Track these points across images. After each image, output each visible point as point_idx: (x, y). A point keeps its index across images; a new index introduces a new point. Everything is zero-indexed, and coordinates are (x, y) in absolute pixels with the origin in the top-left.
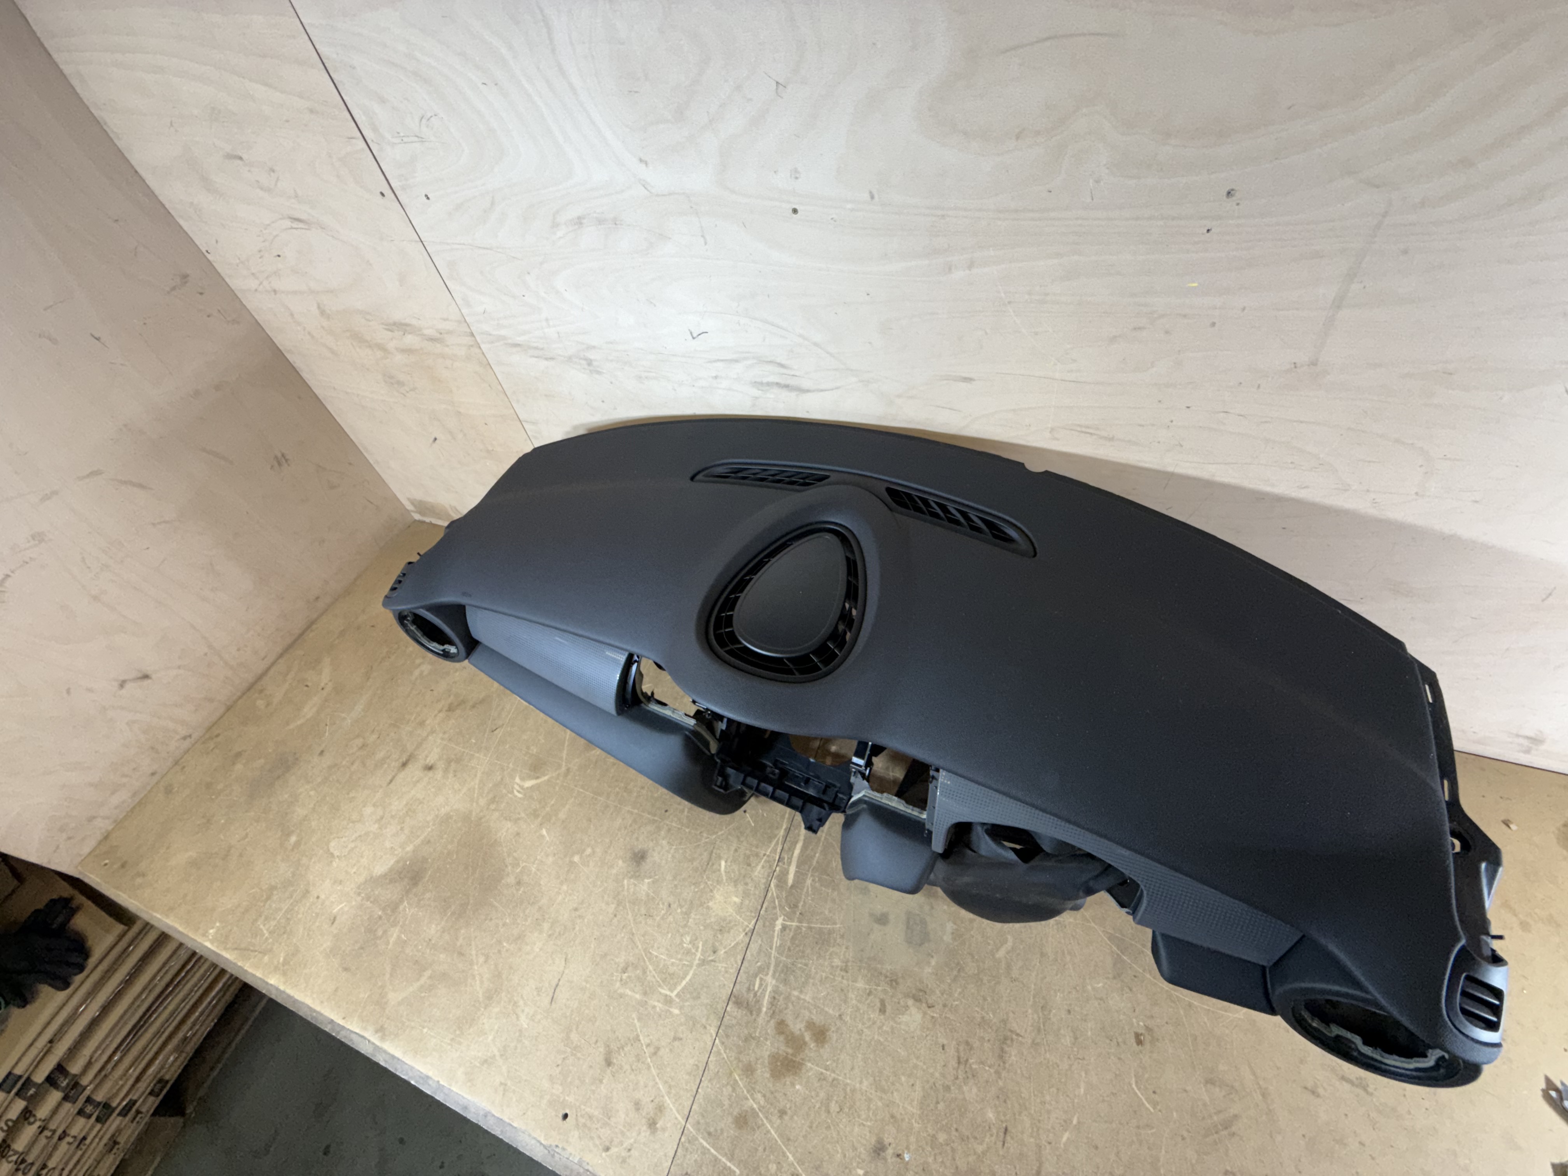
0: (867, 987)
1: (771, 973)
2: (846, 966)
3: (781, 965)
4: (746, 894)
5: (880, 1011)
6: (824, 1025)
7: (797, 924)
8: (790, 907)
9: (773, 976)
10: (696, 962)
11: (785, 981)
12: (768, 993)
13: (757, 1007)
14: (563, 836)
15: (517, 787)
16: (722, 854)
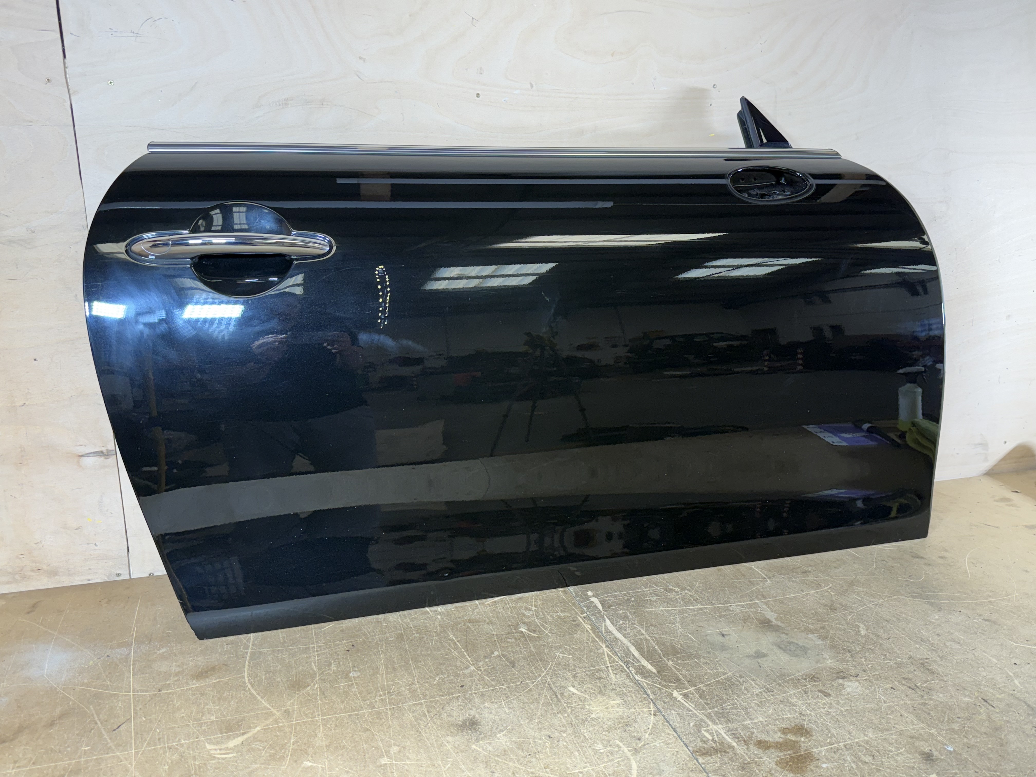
0: (799, 690)
1: (710, 723)
2: (767, 689)
3: (713, 715)
5: (825, 696)
6: (796, 725)
7: (693, 688)
8: (674, 683)
9: (715, 723)
10: (628, 753)
11: (730, 721)
12: (724, 735)
13: (726, 746)
14: (342, 755)
15: (218, 751)
16: (563, 684)
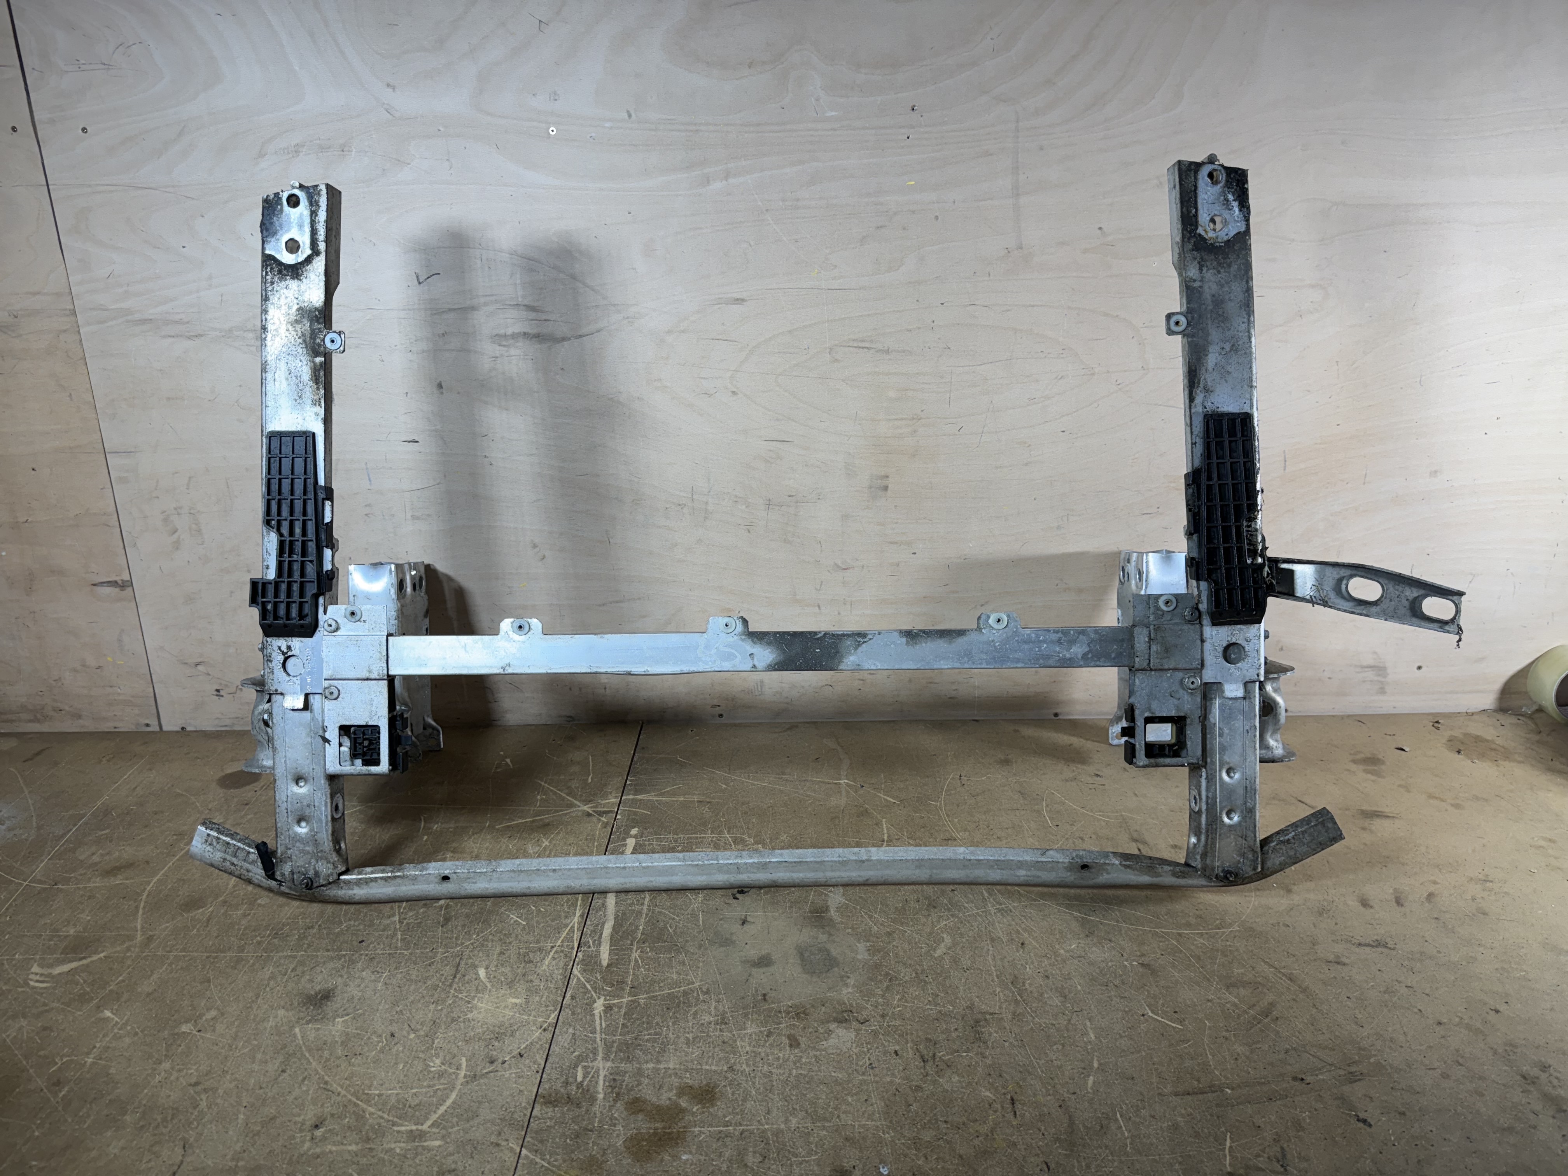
0: (762, 1029)
1: (600, 1057)
2: (723, 1019)
3: (615, 1045)
4: (532, 991)
5: (791, 1046)
6: (708, 1085)
7: (630, 999)
8: (612, 986)
9: (606, 1058)
10: (461, 1079)
11: (628, 1059)
12: (601, 1078)
13: (588, 1097)
14: (150, 1010)
15: (38, 978)
16: (476, 963)
